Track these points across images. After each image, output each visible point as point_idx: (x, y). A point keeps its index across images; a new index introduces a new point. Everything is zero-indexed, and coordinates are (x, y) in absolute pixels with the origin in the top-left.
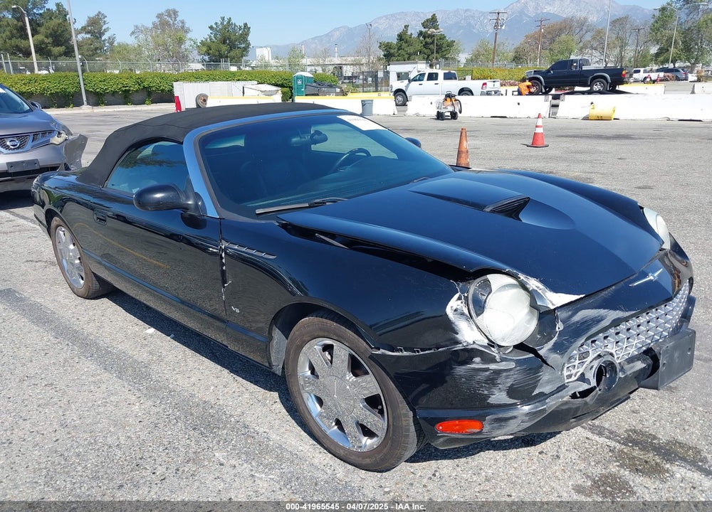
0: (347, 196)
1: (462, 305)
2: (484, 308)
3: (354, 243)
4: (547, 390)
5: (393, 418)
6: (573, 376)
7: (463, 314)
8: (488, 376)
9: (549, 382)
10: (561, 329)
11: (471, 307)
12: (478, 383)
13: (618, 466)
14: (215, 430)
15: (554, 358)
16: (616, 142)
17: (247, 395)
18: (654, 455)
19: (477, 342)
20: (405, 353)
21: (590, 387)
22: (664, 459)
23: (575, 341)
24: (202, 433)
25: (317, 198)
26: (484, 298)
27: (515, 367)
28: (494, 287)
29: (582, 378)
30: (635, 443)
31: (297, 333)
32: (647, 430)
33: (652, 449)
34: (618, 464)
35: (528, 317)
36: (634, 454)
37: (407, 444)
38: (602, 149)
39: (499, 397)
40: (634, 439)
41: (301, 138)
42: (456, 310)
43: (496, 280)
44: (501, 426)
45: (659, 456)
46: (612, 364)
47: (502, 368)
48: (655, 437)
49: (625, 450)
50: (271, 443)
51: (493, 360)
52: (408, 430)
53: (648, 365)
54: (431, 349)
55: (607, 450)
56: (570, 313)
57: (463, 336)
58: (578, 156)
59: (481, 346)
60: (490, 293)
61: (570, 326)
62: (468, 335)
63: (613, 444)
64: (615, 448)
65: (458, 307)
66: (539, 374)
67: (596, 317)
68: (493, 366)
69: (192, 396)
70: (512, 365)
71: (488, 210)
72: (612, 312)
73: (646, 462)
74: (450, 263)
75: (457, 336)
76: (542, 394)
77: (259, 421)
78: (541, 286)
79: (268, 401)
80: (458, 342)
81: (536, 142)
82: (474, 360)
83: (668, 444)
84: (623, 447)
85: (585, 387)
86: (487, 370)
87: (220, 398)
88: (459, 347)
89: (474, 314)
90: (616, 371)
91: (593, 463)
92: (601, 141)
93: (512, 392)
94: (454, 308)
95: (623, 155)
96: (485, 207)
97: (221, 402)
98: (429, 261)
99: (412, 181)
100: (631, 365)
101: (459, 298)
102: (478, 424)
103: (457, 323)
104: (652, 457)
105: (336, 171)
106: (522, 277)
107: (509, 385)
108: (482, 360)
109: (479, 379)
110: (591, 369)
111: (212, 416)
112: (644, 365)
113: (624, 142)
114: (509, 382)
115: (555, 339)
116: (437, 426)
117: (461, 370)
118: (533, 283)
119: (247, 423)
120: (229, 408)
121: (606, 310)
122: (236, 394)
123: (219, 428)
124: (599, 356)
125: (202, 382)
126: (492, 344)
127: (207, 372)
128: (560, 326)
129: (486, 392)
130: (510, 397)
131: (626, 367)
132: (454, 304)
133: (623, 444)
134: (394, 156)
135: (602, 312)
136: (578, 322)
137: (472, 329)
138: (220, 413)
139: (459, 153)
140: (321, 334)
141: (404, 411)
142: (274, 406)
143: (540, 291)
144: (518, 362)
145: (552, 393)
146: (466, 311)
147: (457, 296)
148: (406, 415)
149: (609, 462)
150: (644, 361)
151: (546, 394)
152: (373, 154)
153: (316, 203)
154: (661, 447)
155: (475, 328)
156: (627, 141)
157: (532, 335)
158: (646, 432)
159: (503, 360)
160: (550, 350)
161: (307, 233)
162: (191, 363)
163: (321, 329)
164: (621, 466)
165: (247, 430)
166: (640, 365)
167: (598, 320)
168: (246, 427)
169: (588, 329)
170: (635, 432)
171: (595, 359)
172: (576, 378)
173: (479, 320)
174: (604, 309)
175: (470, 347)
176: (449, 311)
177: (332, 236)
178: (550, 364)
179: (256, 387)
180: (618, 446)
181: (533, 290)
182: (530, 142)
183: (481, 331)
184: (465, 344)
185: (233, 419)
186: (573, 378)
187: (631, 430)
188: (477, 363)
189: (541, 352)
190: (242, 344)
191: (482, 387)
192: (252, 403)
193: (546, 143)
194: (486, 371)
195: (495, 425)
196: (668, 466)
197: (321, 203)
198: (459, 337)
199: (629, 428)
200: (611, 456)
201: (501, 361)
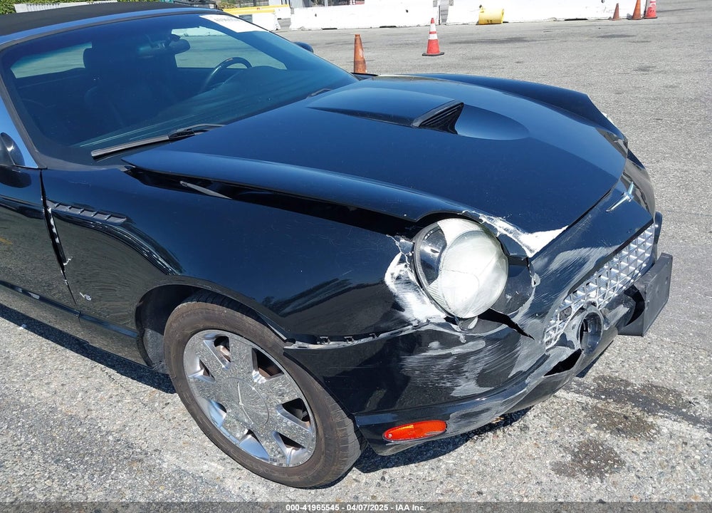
0: (223, 120)
1: (406, 269)
2: (438, 271)
3: (237, 190)
4: (524, 367)
5: (325, 430)
6: (553, 341)
7: (408, 282)
8: (451, 364)
9: (527, 356)
10: (537, 284)
11: (420, 270)
12: (438, 374)
13: (595, 428)
14: (86, 459)
15: (531, 325)
16: (510, 45)
17: (128, 399)
18: (633, 407)
19: (432, 321)
20: (332, 345)
21: (574, 351)
22: (645, 411)
23: (556, 297)
24: (68, 467)
25: (180, 128)
26: (437, 255)
27: (486, 346)
28: (449, 238)
29: (563, 341)
30: (608, 393)
31: (175, 325)
32: (617, 374)
33: (628, 400)
34: (595, 425)
35: (495, 275)
36: (610, 409)
37: (347, 457)
38: (498, 53)
39: (466, 386)
40: (606, 389)
41: (152, 46)
42: (398, 278)
43: (451, 228)
44: (471, 422)
45: (638, 407)
46: (594, 317)
47: (469, 350)
48: (627, 384)
49: (599, 405)
50: (165, 465)
51: (457, 342)
52: (346, 442)
53: (631, 309)
54: (366, 336)
55: (579, 409)
56: (546, 259)
57: (411, 312)
58: (476, 62)
59: (439, 325)
60: (444, 248)
61: (548, 278)
62: (418, 310)
63: (584, 399)
64: (587, 404)
65: (402, 273)
66: (516, 350)
67: (577, 261)
68: (456, 350)
69: (53, 410)
70: (482, 344)
71: (416, 124)
72: (594, 250)
73: (626, 417)
74: (384, 211)
75: (403, 313)
76: (521, 373)
77: (148, 434)
78: (511, 228)
79: (157, 404)
80: (405, 323)
81: (432, 50)
82: (431, 345)
83: (643, 390)
84: (596, 401)
85: (568, 352)
86: (449, 355)
87: (93, 408)
88: (408, 330)
89: (424, 281)
90: (600, 324)
91: (567, 430)
92: (496, 46)
93: (482, 379)
94: (396, 275)
95: (520, 59)
96: (412, 120)
97: (94, 414)
98: (352, 209)
99: (309, 94)
100: (614, 311)
101: (402, 261)
102: (439, 424)
103: (401, 296)
104: (630, 409)
105: (208, 89)
106: (484, 218)
107: (479, 371)
108: (441, 344)
109: (439, 369)
110: (573, 328)
111: (82, 437)
112: (627, 310)
113: (518, 44)
114: (480, 367)
115: (532, 298)
116: (385, 435)
117: (412, 361)
118: (501, 226)
119: (131, 440)
120: (104, 421)
121: (588, 249)
122: (114, 399)
123: (92, 454)
124: (582, 309)
125: (67, 388)
126: (451, 319)
127: (73, 373)
128: (536, 280)
129: (448, 384)
130: (480, 386)
131: (609, 315)
132: (395, 268)
133: (595, 397)
134: (281, 66)
135: (583, 252)
136: (557, 271)
137: (423, 302)
138: (93, 432)
139: (356, 63)
140: (208, 324)
141: (339, 419)
142: (165, 410)
143: (511, 236)
144: (490, 340)
145: (532, 370)
146: (412, 277)
147: (398, 258)
148: (342, 424)
149: (585, 424)
150: (626, 304)
151: (525, 372)
152: (253, 65)
153: (179, 134)
154: (638, 396)
155: (426, 299)
156: (521, 44)
157: (502, 298)
158: (616, 378)
159: (469, 339)
160: (526, 314)
161: (168, 180)
162: (50, 363)
163: (207, 319)
164: (600, 427)
165: (131, 451)
166: (622, 310)
167: (579, 264)
168: (130, 446)
169: (570, 278)
170: (605, 380)
171: (577, 314)
172: (556, 342)
173: (433, 288)
174: (585, 247)
175: (423, 329)
176: (389, 280)
177: (205, 183)
178: (528, 333)
179: (140, 384)
180: (591, 401)
181: (502, 235)
182: (425, 50)
183: (436, 304)
184: (415, 323)
185: (110, 438)
186: (554, 343)
187: (599, 378)
188: (435, 349)
189: (516, 320)
190: (111, 338)
191: (443, 378)
192: (135, 409)
193: (441, 51)
194: (448, 358)
195: (463, 422)
196: (650, 419)
197: (186, 133)
198: (406, 314)
199: (597, 376)
200: (585, 416)
201: (467, 343)
